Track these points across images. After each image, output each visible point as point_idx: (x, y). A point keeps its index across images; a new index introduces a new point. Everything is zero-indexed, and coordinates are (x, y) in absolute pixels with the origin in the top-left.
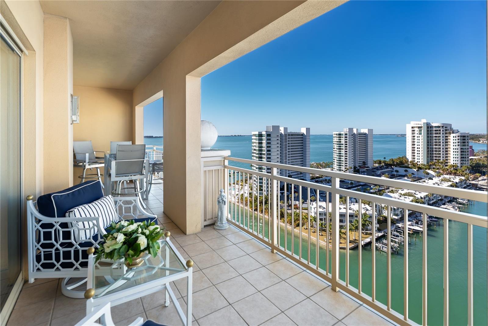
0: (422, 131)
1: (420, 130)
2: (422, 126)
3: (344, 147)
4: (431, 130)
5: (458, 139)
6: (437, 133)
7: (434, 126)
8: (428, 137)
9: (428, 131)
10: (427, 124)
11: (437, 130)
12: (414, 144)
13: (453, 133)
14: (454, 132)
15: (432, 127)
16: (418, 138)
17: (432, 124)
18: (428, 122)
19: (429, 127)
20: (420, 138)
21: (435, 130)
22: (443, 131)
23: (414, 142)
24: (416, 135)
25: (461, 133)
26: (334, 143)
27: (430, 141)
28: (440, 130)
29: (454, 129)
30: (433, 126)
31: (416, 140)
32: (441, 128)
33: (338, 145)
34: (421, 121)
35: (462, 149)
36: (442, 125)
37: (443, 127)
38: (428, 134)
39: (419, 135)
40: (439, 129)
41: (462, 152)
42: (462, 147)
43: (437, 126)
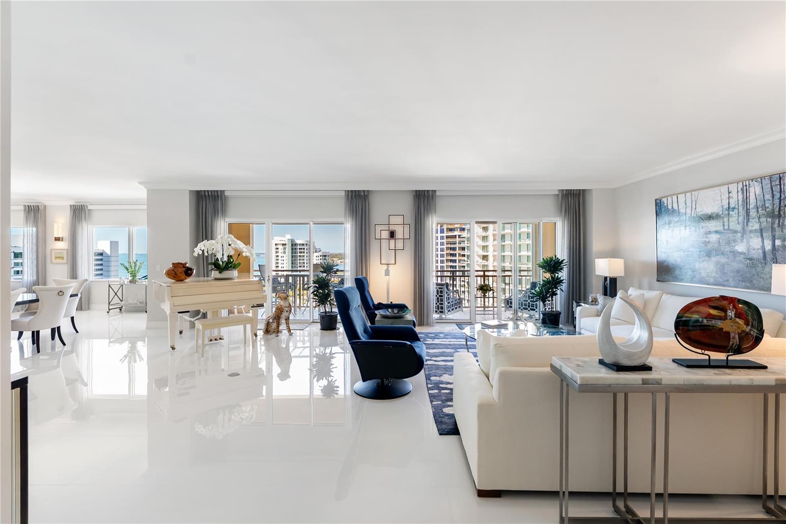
0: (287, 249)
1: (284, 248)
2: (287, 243)
4: (295, 248)
5: (320, 259)
6: (302, 252)
7: (298, 243)
8: (292, 256)
9: (292, 249)
10: (291, 241)
11: (301, 248)
12: (278, 267)
13: (316, 252)
16: (282, 258)
17: (296, 241)
18: (293, 238)
19: (294, 245)
20: (284, 258)
21: (300, 249)
22: (307, 249)
23: (278, 263)
24: (280, 254)
25: (323, 253)
27: (294, 262)
28: (304, 249)
29: (316, 248)
31: (280, 261)
34: (285, 237)
37: (307, 244)
38: (292, 253)
39: (283, 255)
40: (304, 247)
43: (301, 243)
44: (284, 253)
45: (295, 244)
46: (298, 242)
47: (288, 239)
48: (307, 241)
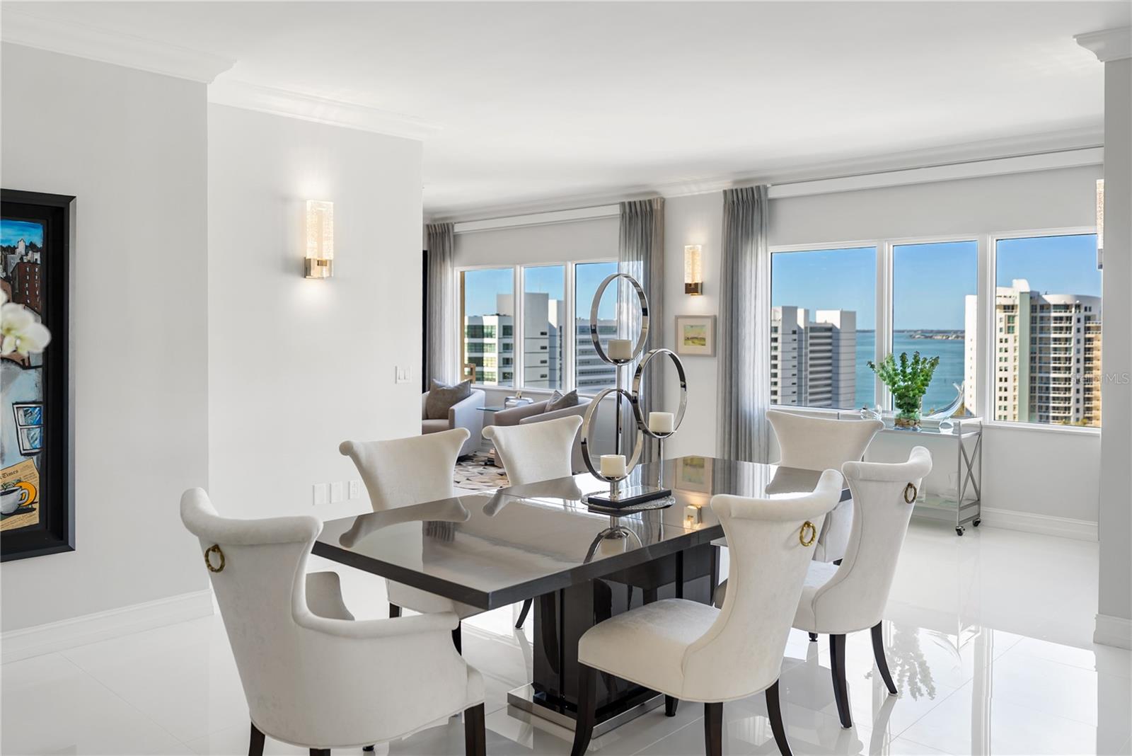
0: (1017, 320)
1: (1009, 317)
2: (1017, 302)
4: (1042, 318)
6: (1062, 328)
7: (1052, 302)
8: (1033, 341)
9: (1033, 320)
10: (1031, 298)
11: (1061, 319)
15: (1045, 307)
16: (1003, 345)
17: (1045, 297)
19: (1037, 307)
20: (1010, 345)
21: (1056, 319)
22: (1079, 321)
27: (1038, 355)
30: (1050, 305)
32: (1073, 310)
34: (1010, 285)
36: (1078, 302)
37: (1078, 307)
38: (1033, 330)
39: (1007, 336)
40: (1068, 314)
43: (1062, 302)
44: (1010, 330)
45: (1042, 307)
46: (1052, 299)
47: (1021, 293)
48: (1078, 297)
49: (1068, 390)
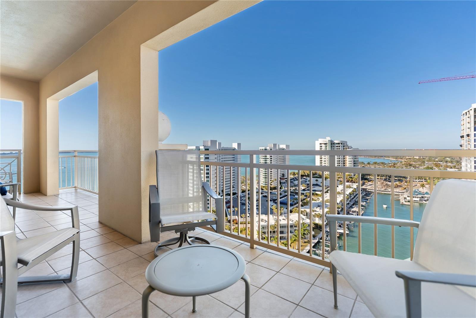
0: (328, 147)
1: (326, 146)
2: (328, 142)
3: (269, 161)
4: (333, 146)
9: (331, 147)
10: (331, 141)
11: (338, 146)
14: (350, 147)
17: (334, 141)
18: (332, 139)
21: (337, 146)
22: (342, 147)
25: (353, 149)
26: (260, 157)
29: (349, 145)
30: (335, 143)
32: (341, 144)
33: (264, 160)
34: (326, 138)
35: (354, 161)
36: (342, 142)
37: (342, 143)
40: (339, 145)
41: (354, 163)
42: (354, 160)
43: (338, 142)
45: (333, 144)
46: (336, 142)
47: (329, 140)
48: (341, 141)
49: (340, 163)
